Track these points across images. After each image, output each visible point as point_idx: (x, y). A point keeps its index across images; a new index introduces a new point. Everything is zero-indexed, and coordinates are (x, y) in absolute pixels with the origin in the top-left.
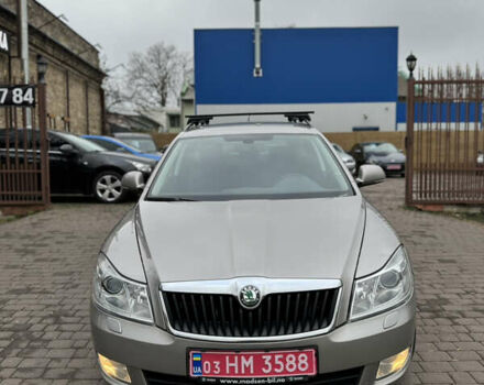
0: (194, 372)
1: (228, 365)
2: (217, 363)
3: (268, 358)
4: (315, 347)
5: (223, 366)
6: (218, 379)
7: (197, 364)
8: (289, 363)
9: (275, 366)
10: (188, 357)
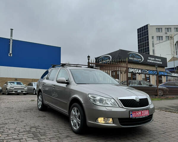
0: (131, 116)
1: (137, 114)
2: (135, 114)
3: (143, 112)
4: (148, 109)
5: (136, 114)
6: (136, 117)
7: (131, 114)
8: (146, 113)
9: (144, 114)
10: (129, 113)
